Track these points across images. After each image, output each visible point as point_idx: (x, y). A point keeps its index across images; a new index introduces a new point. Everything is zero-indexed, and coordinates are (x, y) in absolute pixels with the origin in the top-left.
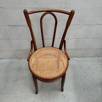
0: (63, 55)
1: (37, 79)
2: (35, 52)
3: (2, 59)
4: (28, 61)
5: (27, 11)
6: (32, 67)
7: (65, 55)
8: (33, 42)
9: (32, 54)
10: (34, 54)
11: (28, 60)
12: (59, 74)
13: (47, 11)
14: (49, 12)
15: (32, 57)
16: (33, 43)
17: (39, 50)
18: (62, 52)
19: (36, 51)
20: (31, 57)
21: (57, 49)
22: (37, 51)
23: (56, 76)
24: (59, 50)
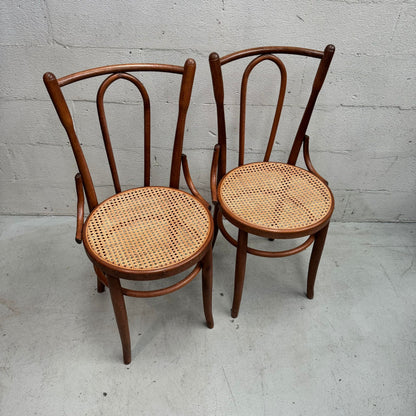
0: (190, 201)
2: (92, 217)
4: (79, 242)
5: (54, 77)
6: (102, 255)
7: (194, 200)
8: (82, 177)
9: (88, 218)
12: (195, 250)
13: (115, 72)
14: (120, 73)
15: (92, 227)
16: (83, 182)
17: (105, 204)
18: (181, 193)
19: (98, 209)
21: (166, 189)
23: (189, 255)
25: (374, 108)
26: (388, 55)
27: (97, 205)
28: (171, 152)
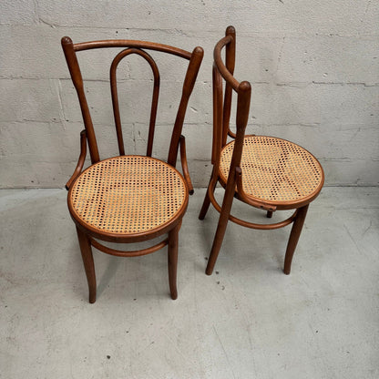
0: (177, 180)
1: (93, 247)
2: (92, 168)
3: (25, 188)
4: (67, 189)
5: (71, 41)
6: (76, 205)
7: (181, 180)
9: (84, 171)
10: (87, 172)
11: (69, 188)
13: (130, 46)
14: (137, 48)
15: (82, 180)
16: (87, 136)
17: (105, 162)
18: (173, 171)
19: (97, 165)
20: (78, 179)
21: (162, 164)
22: (101, 163)
24: (166, 166)
25: (342, 84)
26: (358, 36)
27: (99, 161)
28: (173, 127)
